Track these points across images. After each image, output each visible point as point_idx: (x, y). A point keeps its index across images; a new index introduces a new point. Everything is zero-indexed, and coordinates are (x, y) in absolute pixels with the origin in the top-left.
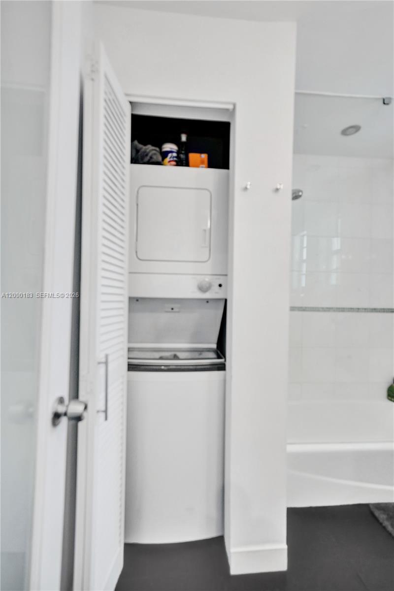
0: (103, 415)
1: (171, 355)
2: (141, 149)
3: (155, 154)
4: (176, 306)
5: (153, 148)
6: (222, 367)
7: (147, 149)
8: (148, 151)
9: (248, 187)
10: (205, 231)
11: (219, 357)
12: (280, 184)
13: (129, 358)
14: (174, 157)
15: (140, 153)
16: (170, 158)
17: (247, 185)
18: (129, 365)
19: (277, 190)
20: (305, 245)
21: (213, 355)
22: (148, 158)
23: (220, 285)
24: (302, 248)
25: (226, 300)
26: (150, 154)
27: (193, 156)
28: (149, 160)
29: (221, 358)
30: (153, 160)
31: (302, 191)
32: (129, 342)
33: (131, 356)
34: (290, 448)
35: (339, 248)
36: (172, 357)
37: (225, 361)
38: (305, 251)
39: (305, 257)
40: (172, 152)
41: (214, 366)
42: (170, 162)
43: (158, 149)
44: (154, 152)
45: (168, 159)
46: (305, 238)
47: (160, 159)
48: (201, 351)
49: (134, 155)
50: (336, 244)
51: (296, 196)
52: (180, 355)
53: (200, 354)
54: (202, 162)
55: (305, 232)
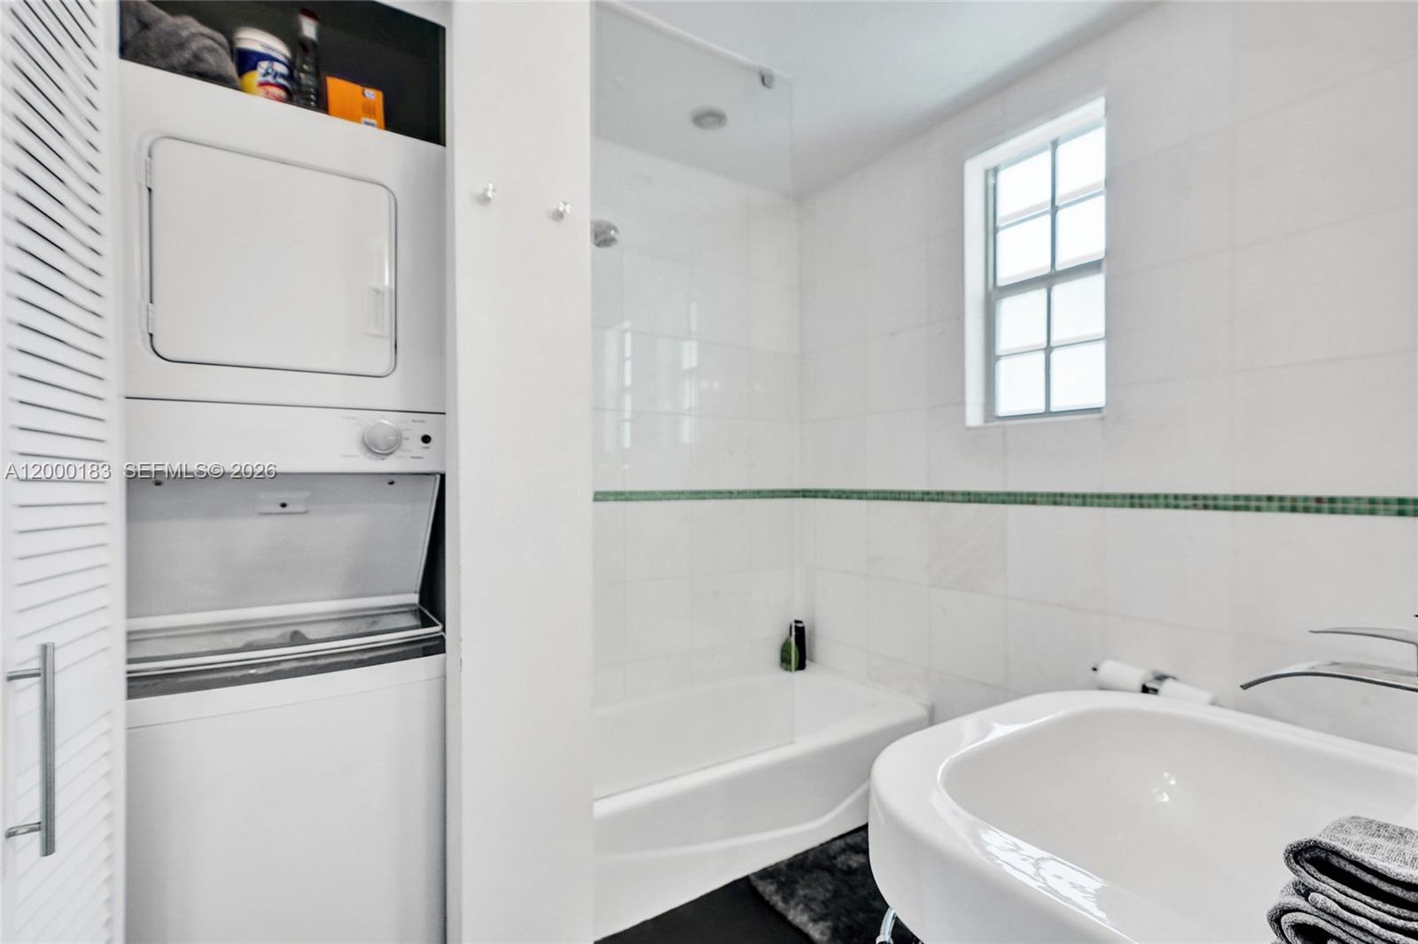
0: (36, 839)
1: (282, 636)
2: (159, 20)
3: (210, 50)
4: (296, 498)
5: (206, 30)
6: (435, 646)
7: (179, 27)
8: (184, 33)
9: (490, 194)
10: (377, 292)
11: (426, 623)
12: (565, 204)
13: (130, 661)
14: (276, 75)
15: (151, 34)
16: (267, 74)
17: (487, 190)
18: (130, 680)
19: (559, 216)
20: (628, 353)
21: (410, 620)
22: (187, 55)
23: (426, 439)
24: (622, 359)
25: (443, 477)
26: (194, 46)
27: (338, 88)
28: (189, 63)
29: (430, 624)
30: (202, 67)
31: (616, 230)
32: (130, 615)
33: (137, 654)
34: (602, 808)
35: (694, 364)
36: (288, 639)
37: (444, 630)
38: (628, 365)
39: (628, 381)
40: (272, 59)
41: (414, 647)
42: (262, 84)
43: (220, 37)
44: (208, 42)
45: (255, 77)
46: (628, 337)
47: (231, 69)
48: (373, 615)
49: (130, 33)
50: (690, 355)
51: (603, 237)
52: (309, 632)
53: (374, 623)
54: (369, 111)
55: (627, 324)
